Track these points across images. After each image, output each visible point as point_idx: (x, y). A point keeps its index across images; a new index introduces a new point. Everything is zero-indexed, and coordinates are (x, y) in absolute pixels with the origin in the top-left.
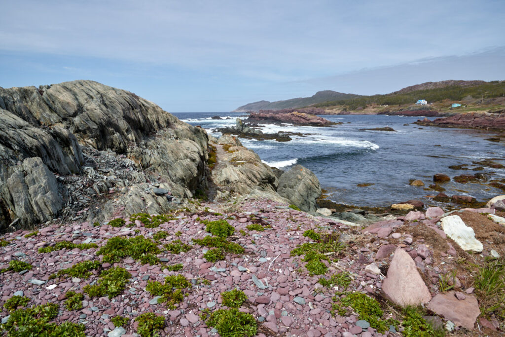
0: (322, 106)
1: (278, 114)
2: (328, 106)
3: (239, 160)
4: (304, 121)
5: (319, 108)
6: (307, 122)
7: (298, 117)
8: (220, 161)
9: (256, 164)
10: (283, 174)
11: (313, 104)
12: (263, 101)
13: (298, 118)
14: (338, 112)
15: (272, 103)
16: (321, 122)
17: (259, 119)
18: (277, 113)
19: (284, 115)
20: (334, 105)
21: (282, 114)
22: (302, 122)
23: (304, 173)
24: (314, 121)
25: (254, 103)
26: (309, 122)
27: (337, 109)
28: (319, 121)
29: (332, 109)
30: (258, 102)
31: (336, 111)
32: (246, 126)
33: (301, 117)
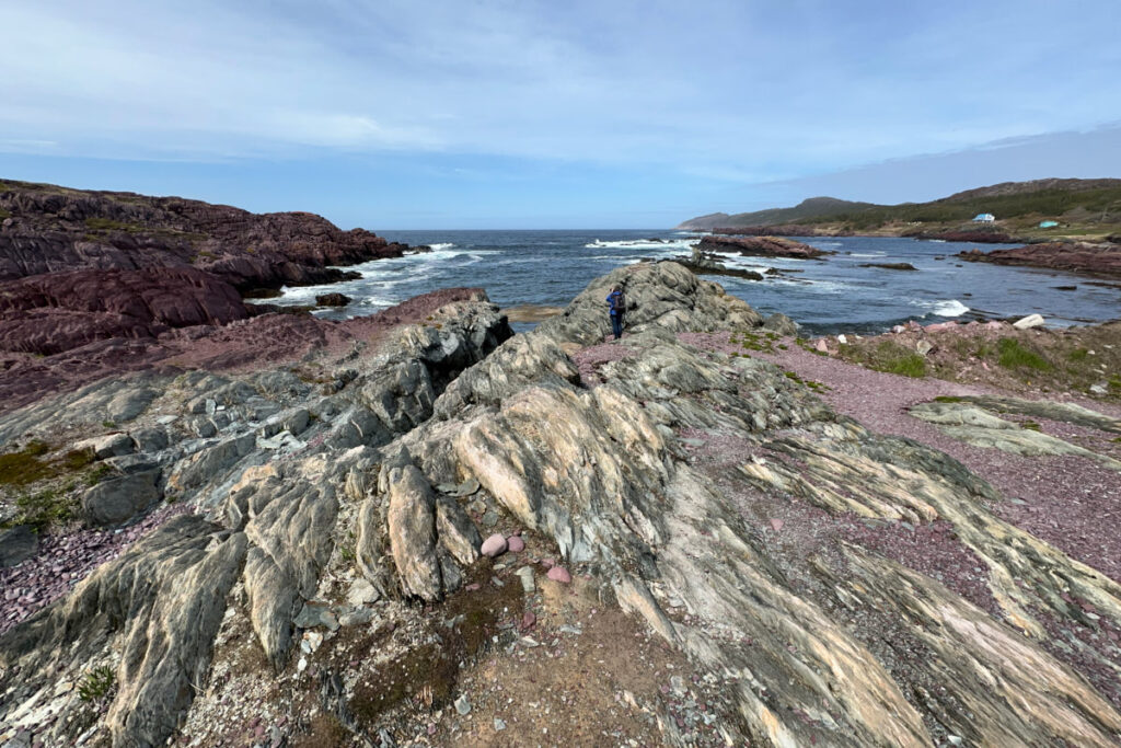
0: (811, 222)
2: (820, 222)
5: (804, 226)
6: (785, 250)
11: (797, 220)
14: (836, 232)
16: (805, 251)
19: (751, 238)
20: (830, 222)
22: (777, 252)
24: (796, 250)
26: (788, 251)
27: (834, 227)
28: (802, 248)
29: (826, 228)
31: (832, 230)
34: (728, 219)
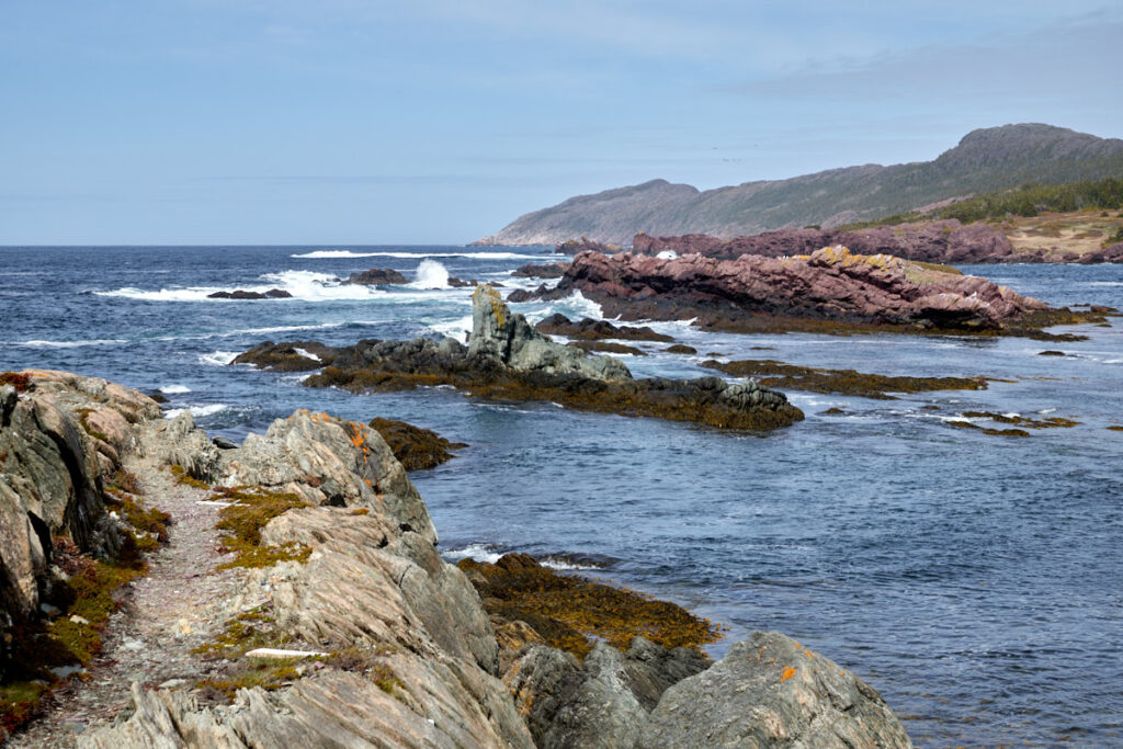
0: (997, 212)
1: (732, 257)
2: (1028, 211)
3: (274, 639)
4: (882, 300)
5: (976, 225)
6: (906, 304)
7: (853, 276)
8: (135, 645)
9: (386, 681)
10: (672, 691)
11: (946, 203)
12: (660, 183)
13: (852, 287)
14: (1086, 247)
15: (709, 193)
16: (986, 305)
17: (621, 289)
18: (731, 253)
19: (769, 265)
20: (1064, 209)
21: (757, 258)
22: (871, 309)
23: (809, 699)
24: (946, 301)
25: (608, 195)
26: (916, 305)
27: (1082, 229)
28: (973, 301)
29: (1054, 231)
30: (628, 191)
31: (1076, 238)
32: (529, 333)
33: (866, 277)
34: (694, 199)
